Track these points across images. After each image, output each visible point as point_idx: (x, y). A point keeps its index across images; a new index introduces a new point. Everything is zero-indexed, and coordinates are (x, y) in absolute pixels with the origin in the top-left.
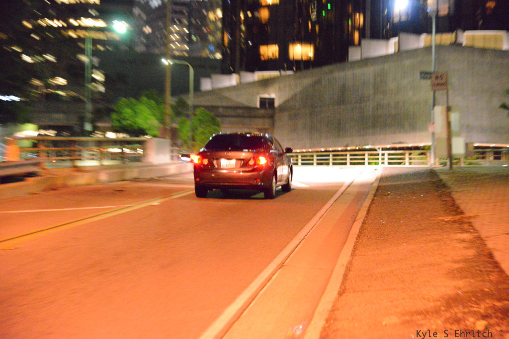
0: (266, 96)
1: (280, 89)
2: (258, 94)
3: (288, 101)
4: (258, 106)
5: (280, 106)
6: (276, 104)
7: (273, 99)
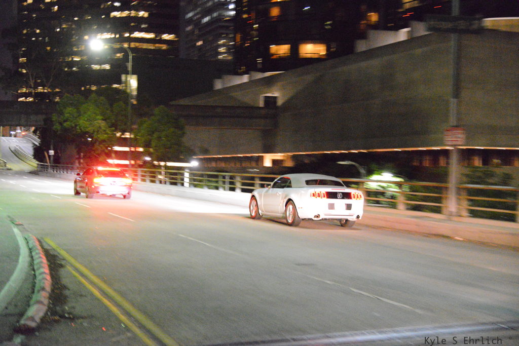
0: (270, 95)
1: (283, 88)
4: (262, 106)
7: (275, 98)
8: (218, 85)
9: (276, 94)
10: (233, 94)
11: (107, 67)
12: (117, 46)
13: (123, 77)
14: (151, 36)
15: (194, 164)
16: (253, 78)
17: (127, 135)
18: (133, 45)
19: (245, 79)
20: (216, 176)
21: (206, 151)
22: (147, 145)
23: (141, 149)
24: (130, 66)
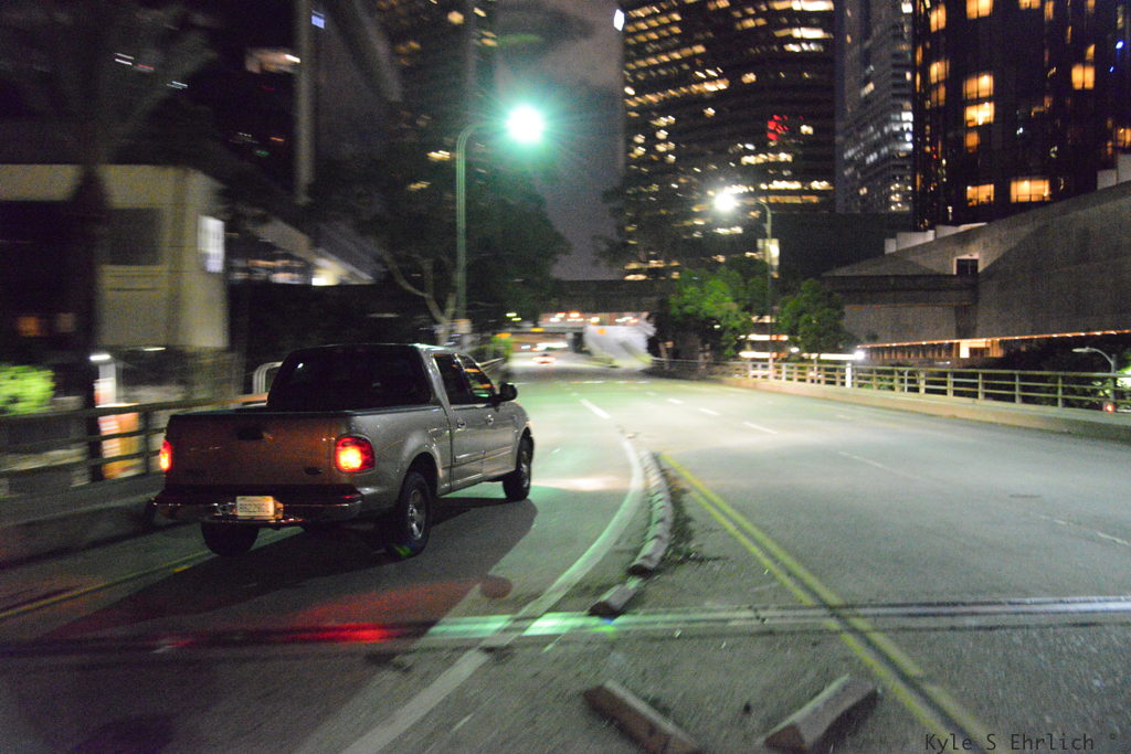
0: (966, 257)
1: (986, 246)
2: (954, 254)
3: (997, 262)
4: (955, 273)
5: (985, 270)
6: (980, 269)
7: (976, 261)
8: (891, 247)
9: (976, 256)
10: (913, 258)
11: (738, 230)
12: (751, 202)
13: (760, 243)
14: (796, 185)
15: (859, 355)
16: (941, 235)
17: (767, 319)
18: (772, 199)
19: (930, 236)
20: (891, 372)
21: (873, 338)
22: (792, 332)
23: (785, 338)
24: (768, 227)
